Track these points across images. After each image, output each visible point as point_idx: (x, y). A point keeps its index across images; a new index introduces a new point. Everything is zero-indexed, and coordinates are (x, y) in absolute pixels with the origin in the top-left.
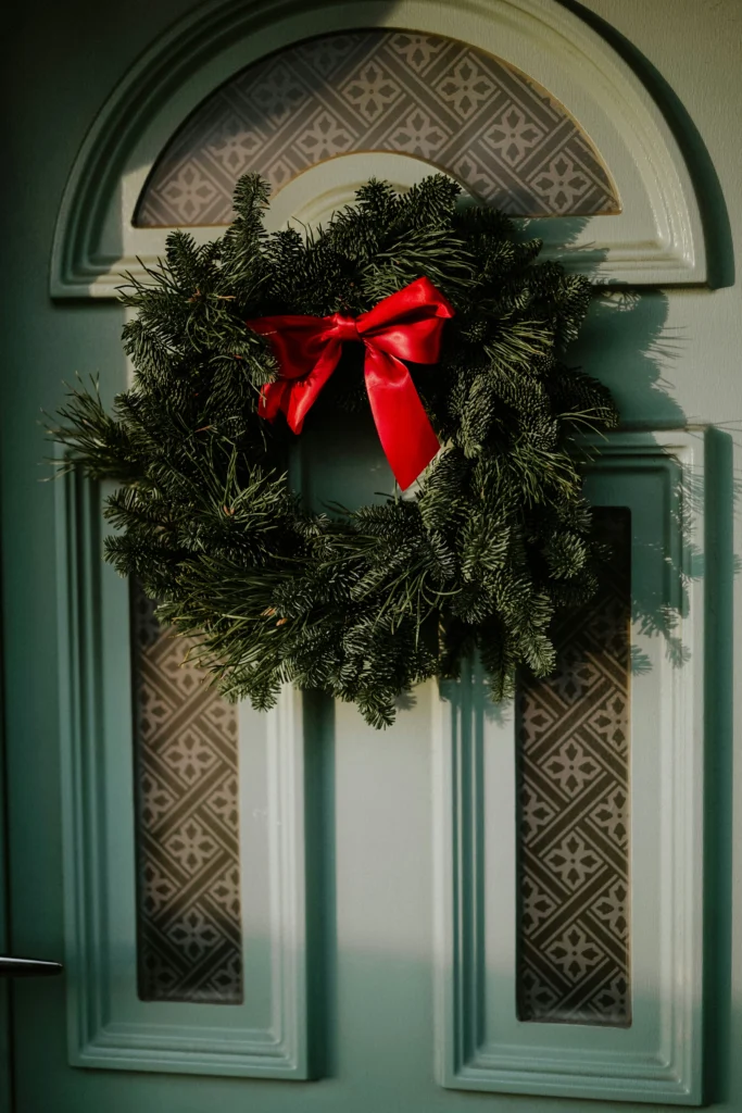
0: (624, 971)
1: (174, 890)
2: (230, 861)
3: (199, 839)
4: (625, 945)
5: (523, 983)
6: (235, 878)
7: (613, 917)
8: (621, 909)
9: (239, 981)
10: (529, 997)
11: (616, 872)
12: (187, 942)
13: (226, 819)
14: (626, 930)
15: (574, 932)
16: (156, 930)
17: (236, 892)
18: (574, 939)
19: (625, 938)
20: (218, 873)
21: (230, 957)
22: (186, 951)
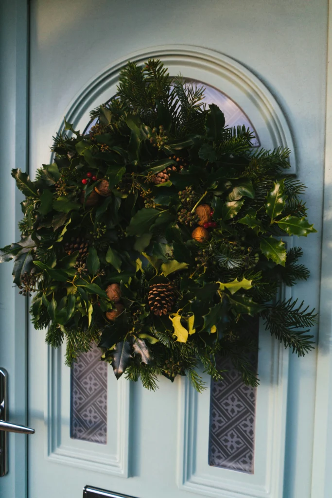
0: (252, 451)
1: (84, 399)
2: (104, 391)
3: (93, 381)
4: (252, 441)
5: (211, 451)
6: (106, 397)
7: (248, 429)
8: (251, 426)
9: (106, 435)
10: (213, 456)
11: (250, 411)
12: (88, 419)
13: (103, 375)
14: (253, 435)
15: (232, 433)
16: (78, 413)
17: (106, 403)
18: (232, 436)
19: (252, 438)
20: (100, 395)
21: (103, 426)
22: (88, 422)
